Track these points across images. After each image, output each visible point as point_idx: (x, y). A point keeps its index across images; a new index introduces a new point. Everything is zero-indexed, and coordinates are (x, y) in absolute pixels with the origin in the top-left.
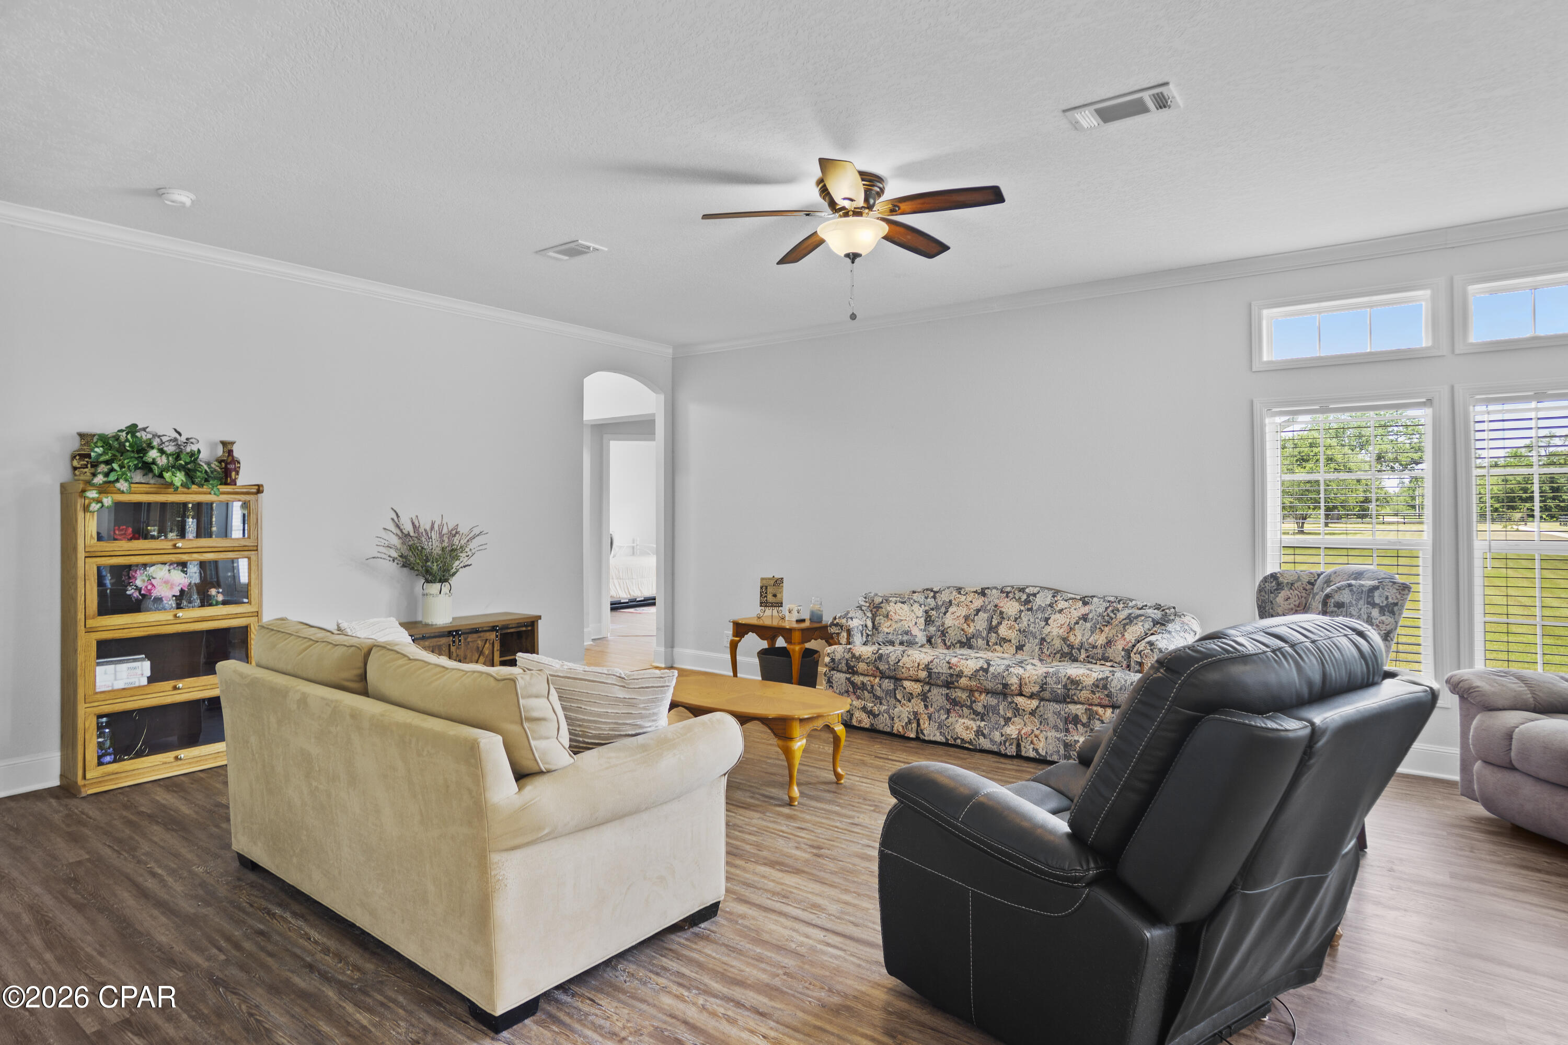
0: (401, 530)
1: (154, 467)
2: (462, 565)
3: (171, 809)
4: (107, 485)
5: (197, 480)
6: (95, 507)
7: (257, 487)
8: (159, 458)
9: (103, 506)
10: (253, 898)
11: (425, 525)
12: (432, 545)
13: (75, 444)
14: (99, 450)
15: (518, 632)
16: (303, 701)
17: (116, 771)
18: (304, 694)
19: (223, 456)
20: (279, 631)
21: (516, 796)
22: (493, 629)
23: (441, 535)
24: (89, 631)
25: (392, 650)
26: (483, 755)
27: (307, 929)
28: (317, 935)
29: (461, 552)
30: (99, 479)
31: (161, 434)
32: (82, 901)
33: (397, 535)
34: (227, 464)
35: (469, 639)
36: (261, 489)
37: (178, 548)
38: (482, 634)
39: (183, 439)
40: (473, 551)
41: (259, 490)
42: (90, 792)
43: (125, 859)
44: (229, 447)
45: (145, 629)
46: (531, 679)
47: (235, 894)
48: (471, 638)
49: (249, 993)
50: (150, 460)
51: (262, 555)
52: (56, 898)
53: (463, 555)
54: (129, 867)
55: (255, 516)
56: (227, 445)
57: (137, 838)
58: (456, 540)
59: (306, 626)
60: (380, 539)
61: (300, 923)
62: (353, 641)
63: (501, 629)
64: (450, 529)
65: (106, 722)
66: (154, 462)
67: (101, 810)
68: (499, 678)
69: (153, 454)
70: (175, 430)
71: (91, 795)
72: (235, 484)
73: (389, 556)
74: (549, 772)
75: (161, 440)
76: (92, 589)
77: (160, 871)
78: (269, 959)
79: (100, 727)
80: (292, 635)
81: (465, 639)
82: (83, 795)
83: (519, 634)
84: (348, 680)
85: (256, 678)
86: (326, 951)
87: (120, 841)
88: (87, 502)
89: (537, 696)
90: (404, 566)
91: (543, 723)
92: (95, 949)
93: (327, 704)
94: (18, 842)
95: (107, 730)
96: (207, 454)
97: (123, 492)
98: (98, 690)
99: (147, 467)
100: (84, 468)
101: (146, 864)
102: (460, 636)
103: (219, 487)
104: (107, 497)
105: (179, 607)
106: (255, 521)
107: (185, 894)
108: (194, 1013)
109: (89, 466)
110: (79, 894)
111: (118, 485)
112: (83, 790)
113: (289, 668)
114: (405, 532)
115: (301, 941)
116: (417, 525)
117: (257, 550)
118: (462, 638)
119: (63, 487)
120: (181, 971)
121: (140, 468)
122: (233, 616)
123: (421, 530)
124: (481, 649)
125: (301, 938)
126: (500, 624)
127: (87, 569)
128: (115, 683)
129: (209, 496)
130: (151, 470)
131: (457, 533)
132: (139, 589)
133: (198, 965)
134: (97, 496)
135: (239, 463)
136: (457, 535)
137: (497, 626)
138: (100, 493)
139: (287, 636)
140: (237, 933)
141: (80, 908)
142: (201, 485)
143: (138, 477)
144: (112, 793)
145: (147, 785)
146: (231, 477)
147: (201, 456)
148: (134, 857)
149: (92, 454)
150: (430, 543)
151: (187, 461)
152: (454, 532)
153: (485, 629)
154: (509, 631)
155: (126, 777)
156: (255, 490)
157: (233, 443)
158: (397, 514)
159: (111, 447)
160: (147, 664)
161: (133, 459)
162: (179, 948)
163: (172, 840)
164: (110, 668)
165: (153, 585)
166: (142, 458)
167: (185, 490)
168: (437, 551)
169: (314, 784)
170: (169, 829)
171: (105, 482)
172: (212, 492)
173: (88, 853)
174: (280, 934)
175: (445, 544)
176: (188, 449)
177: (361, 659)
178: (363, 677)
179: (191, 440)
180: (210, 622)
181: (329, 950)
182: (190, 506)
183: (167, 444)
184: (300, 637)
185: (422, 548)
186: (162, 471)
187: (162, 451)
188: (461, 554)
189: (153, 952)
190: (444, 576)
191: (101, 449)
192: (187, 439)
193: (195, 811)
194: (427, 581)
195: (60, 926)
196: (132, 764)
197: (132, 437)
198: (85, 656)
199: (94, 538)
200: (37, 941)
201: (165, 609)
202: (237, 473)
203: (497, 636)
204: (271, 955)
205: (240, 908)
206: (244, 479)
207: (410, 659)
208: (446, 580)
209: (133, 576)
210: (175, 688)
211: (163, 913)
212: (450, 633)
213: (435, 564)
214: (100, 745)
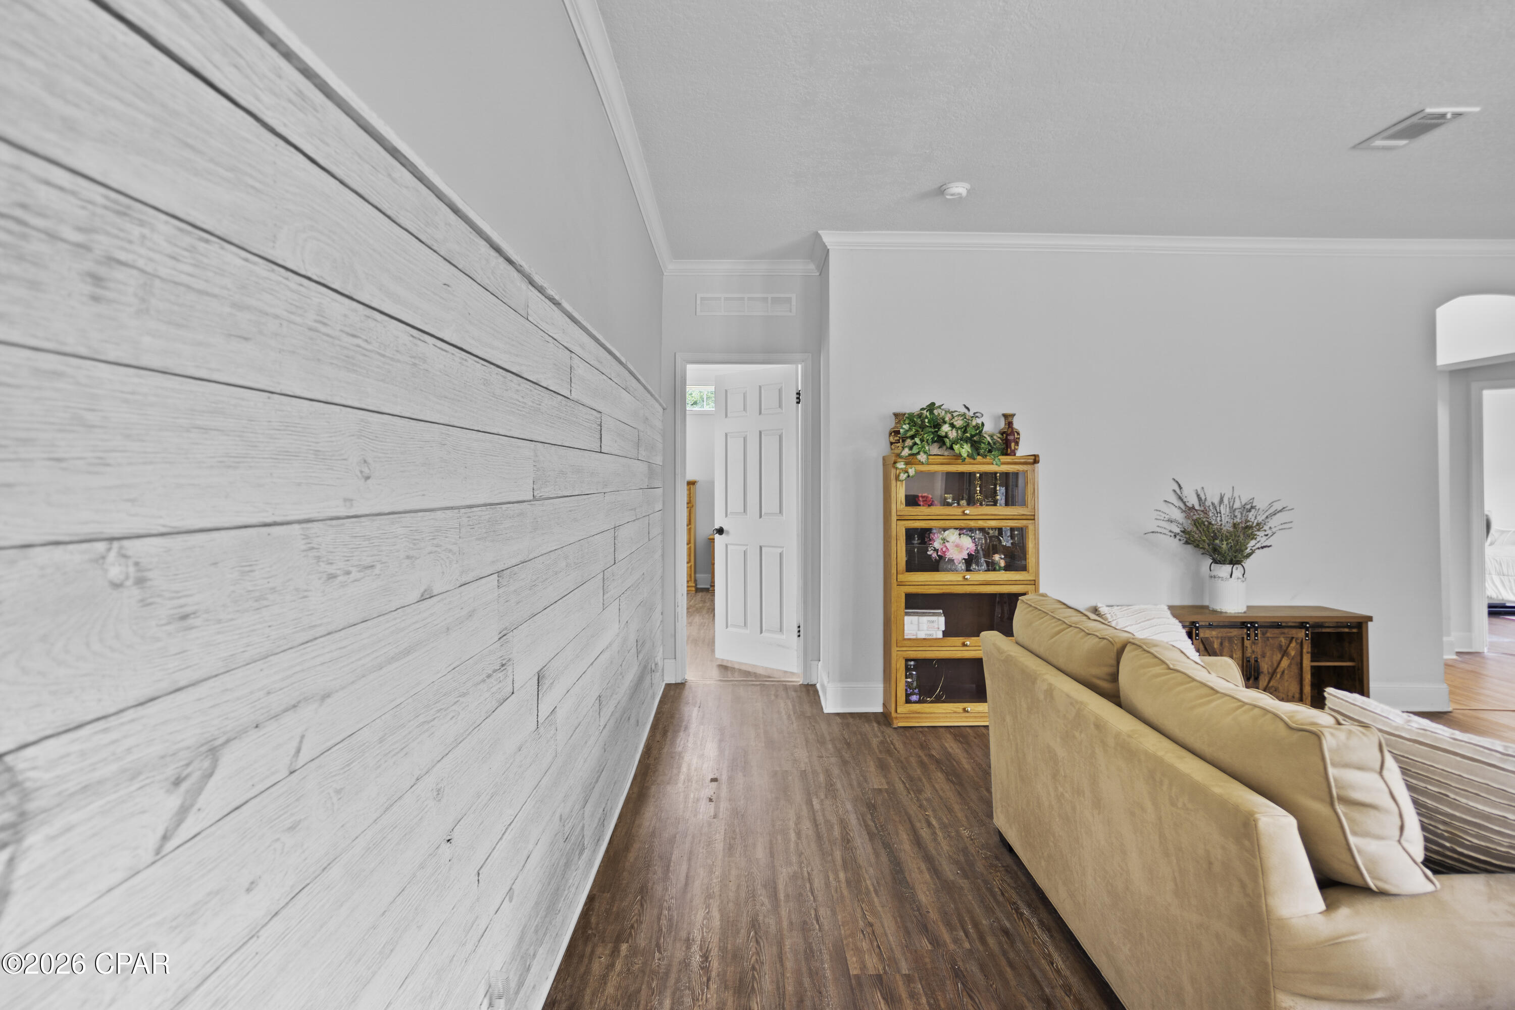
0: (1184, 503)
1: (947, 440)
2: (1259, 545)
3: (954, 759)
4: (911, 457)
5: (982, 451)
6: (903, 476)
7: (1033, 457)
8: (950, 432)
9: (909, 476)
10: (1005, 886)
11: (1212, 497)
12: (1221, 521)
13: (891, 424)
14: (906, 427)
15: (1338, 633)
16: (1050, 692)
17: (918, 711)
18: (1050, 685)
19: (1005, 428)
20: (1036, 608)
21: (1320, 916)
22: (1302, 625)
23: (1233, 510)
24: (900, 584)
25: (1148, 652)
26: (1264, 841)
27: (1052, 949)
28: (1061, 962)
29: (1259, 530)
30: (906, 452)
31: (953, 410)
32: (874, 829)
33: (1180, 508)
34: (1007, 435)
35: (1268, 635)
36: (1037, 459)
37: (966, 514)
38: (1286, 630)
39: (971, 414)
40: (1274, 530)
41: (1035, 460)
42: (900, 724)
43: (912, 799)
44: (1010, 419)
45: (941, 587)
46: (1348, 738)
47: (991, 873)
48: (1270, 633)
49: (983, 1004)
50: (943, 434)
51: (1038, 524)
52: (858, 819)
53: (1261, 534)
54: (913, 809)
55: (1032, 486)
56: (1008, 418)
57: (924, 780)
58: (1251, 516)
59: (1063, 606)
60: (1160, 513)
61: (1045, 937)
62: (1107, 632)
63: (1312, 626)
64: (1243, 503)
65: (914, 665)
66: (946, 436)
67: (904, 743)
68: (1294, 725)
69: (946, 428)
70: (965, 406)
71: (901, 727)
72: (1015, 455)
73: (1171, 531)
74: (1382, 893)
75: (952, 415)
76: (901, 547)
77: (934, 822)
78: (1008, 969)
79: (907, 669)
80: (1048, 614)
81: (1263, 634)
82: (895, 726)
83: (1340, 637)
84: (1099, 678)
85: (1010, 656)
86: (1067, 989)
87: (911, 779)
88: (898, 472)
89: (1360, 768)
90: (1187, 543)
91: (1372, 812)
92: (873, 885)
93: (1071, 704)
94: (847, 756)
95: (914, 673)
96: (991, 427)
97: (922, 464)
98: (906, 637)
99: (940, 440)
100: (897, 443)
101: (925, 810)
102: (1256, 629)
103: (1000, 457)
104: (911, 468)
105: (968, 569)
106: (1032, 490)
107: (949, 855)
108: (932, 1001)
109: (901, 441)
110: (874, 822)
111: (919, 457)
112: (895, 721)
113: (1041, 650)
114: (1190, 505)
115: (1043, 961)
116: (1203, 498)
117: (1034, 519)
118: (1259, 632)
119: (884, 459)
120: (930, 943)
121: (935, 442)
122: (1013, 583)
123: (1208, 503)
124: (1284, 648)
125: (1044, 958)
126: (1311, 621)
127: (899, 530)
128: (919, 633)
129: (991, 466)
130: (944, 443)
131: (1252, 507)
132: (936, 550)
133: (945, 944)
134: (904, 466)
135: (1018, 434)
136: (1253, 510)
137: (1307, 623)
138: (906, 464)
139: (1044, 615)
140: (984, 922)
141: (871, 836)
142: (984, 456)
143: (935, 449)
144: (915, 729)
145: (941, 730)
146: (1010, 448)
147: (986, 429)
148: (918, 800)
149: (901, 430)
150: (1219, 519)
151: (973, 433)
152: (1248, 507)
153: (1290, 624)
154: (1324, 630)
155: (926, 718)
156: (1032, 461)
157: (1013, 415)
158: (1179, 486)
159: (915, 424)
160: (942, 620)
161: (930, 433)
162: (934, 915)
163: (948, 792)
164: (915, 619)
165: (947, 548)
166: (937, 431)
167: (972, 461)
168: (1228, 527)
169: (1061, 789)
170: (949, 780)
171: (910, 455)
172: (994, 463)
173: (888, 783)
174: (1024, 943)
175: (1238, 520)
176: (974, 423)
177: (1113, 655)
178: (1114, 677)
179: (977, 415)
180: (993, 586)
181: (1070, 990)
182: (978, 475)
183: (956, 418)
184: (1054, 617)
185: (1210, 523)
186: (953, 444)
187: (952, 426)
188: (1258, 533)
189: (913, 908)
190: (1235, 557)
191: (908, 425)
192: (974, 413)
193: (972, 768)
194: (1215, 561)
195: (855, 849)
196: (930, 708)
197: (930, 414)
198: (897, 606)
199: (903, 504)
200: (838, 855)
201: (957, 571)
202: (1017, 443)
203: (1307, 635)
204: (1011, 965)
205: (991, 890)
206: (1023, 450)
207: (1169, 668)
208: (1239, 562)
209: (932, 538)
210: (964, 645)
211: (928, 869)
212: (1243, 625)
213: (1225, 543)
214: (908, 685)
